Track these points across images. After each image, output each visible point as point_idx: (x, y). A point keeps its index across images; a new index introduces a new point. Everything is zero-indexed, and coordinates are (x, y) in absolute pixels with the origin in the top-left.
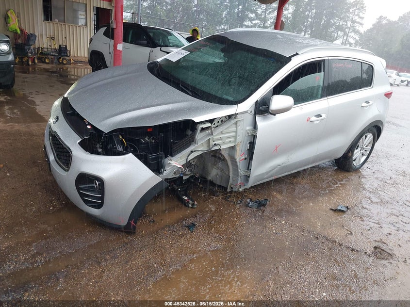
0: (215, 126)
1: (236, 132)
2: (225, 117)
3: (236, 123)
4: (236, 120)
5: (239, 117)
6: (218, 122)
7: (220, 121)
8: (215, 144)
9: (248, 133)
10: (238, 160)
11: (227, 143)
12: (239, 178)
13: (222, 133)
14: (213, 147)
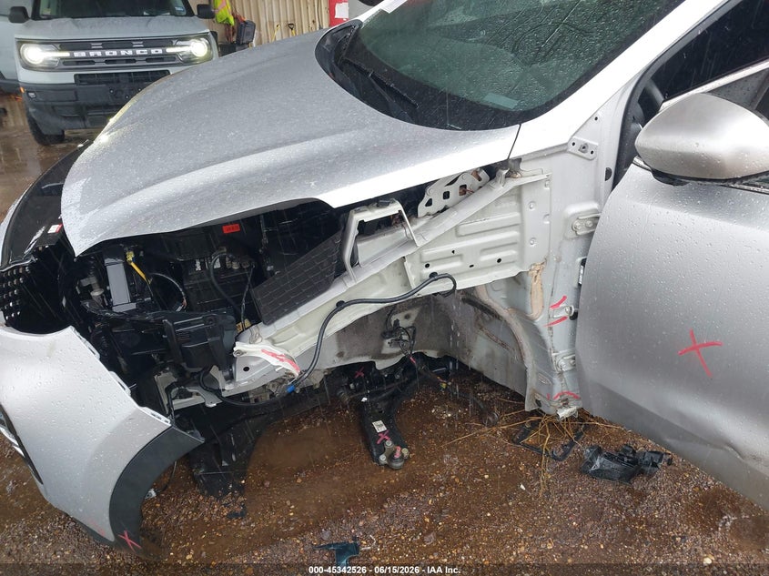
0: (432, 209)
1: (519, 226)
2: (476, 173)
3: (518, 193)
4: (512, 184)
5: (528, 173)
6: (446, 195)
7: (454, 190)
8: (433, 275)
9: (574, 229)
10: (540, 322)
11: (485, 268)
12: (556, 379)
13: (456, 232)
14: (425, 283)
